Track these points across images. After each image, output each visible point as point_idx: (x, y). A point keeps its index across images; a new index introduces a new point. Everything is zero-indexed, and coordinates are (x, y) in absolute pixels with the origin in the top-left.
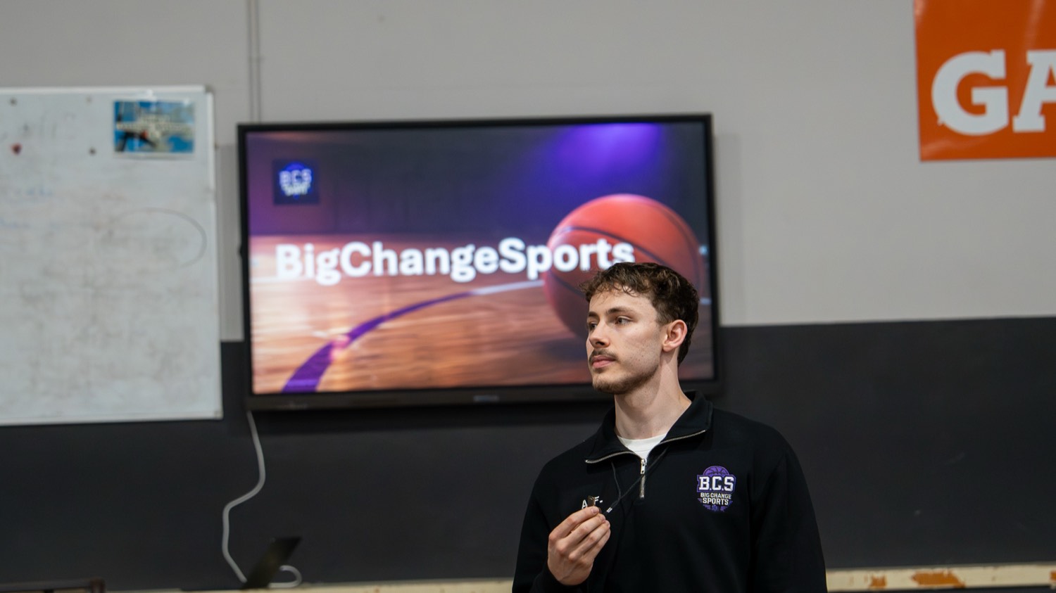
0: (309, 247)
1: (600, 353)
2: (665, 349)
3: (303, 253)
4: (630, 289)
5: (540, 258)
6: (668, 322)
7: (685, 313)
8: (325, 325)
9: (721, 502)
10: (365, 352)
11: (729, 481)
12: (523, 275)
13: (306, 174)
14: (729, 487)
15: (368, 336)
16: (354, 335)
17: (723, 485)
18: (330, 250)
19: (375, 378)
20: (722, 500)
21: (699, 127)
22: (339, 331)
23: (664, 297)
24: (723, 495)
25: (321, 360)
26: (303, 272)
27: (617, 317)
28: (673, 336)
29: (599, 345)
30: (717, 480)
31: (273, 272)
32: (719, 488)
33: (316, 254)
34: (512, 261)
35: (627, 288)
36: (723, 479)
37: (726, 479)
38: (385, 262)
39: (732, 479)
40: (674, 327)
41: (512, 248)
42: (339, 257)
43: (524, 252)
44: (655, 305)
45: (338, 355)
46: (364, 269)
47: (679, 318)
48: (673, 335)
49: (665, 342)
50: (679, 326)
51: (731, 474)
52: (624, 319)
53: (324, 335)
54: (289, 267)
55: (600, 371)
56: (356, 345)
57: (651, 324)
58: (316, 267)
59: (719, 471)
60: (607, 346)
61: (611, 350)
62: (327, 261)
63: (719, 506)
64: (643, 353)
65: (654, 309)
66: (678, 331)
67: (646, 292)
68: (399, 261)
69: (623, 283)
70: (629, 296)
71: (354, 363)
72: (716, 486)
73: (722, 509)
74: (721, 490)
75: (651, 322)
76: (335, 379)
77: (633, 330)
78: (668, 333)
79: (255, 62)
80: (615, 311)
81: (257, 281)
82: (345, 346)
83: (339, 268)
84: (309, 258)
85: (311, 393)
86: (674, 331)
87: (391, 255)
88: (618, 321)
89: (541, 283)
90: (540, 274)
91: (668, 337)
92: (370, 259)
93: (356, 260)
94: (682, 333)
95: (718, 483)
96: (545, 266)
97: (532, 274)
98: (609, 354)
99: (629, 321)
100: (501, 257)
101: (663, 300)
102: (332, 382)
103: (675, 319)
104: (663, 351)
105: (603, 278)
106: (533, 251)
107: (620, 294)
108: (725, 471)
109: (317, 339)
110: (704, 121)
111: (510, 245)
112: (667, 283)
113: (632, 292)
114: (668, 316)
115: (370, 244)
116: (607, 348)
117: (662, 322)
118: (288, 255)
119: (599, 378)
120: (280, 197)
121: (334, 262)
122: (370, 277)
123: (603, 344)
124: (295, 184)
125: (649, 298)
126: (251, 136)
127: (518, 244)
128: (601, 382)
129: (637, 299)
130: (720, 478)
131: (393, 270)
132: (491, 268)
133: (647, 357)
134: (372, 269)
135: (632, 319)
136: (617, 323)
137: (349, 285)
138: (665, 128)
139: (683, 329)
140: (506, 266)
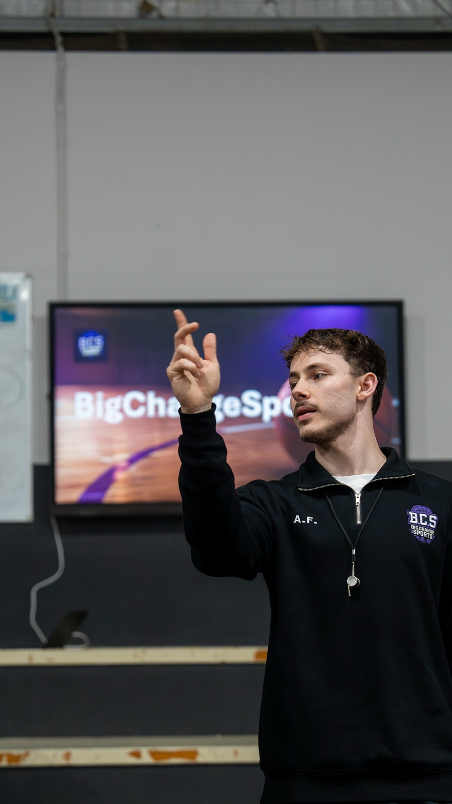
0: (100, 395)
1: (302, 405)
2: (360, 398)
3: (95, 400)
4: (324, 348)
5: (272, 406)
6: (360, 375)
7: (374, 367)
8: (110, 453)
9: (427, 536)
10: (140, 474)
11: (433, 519)
12: (259, 419)
13: (99, 340)
14: (433, 524)
15: (143, 462)
16: (132, 461)
17: (429, 522)
18: (115, 396)
19: (147, 494)
20: (428, 534)
21: (394, 310)
22: (121, 458)
23: (355, 352)
24: (429, 530)
25: (106, 480)
26: (95, 413)
27: (315, 374)
28: (366, 388)
29: (301, 397)
30: (423, 517)
31: (72, 412)
32: (425, 524)
33: (105, 399)
34: (251, 408)
35: (321, 347)
36: (428, 517)
37: (431, 517)
38: (157, 408)
39: (435, 518)
40: (366, 380)
41: (252, 398)
42: (122, 403)
43: (261, 401)
44: (347, 360)
45: (120, 476)
46: (140, 412)
47: (370, 372)
48: (365, 386)
49: (359, 393)
50: (370, 378)
51: (434, 513)
52: (321, 374)
53: (109, 460)
54: (85, 409)
55: (305, 422)
56: (134, 469)
57: (346, 376)
58: (104, 409)
59: (424, 510)
60: (309, 398)
61: (312, 401)
62: (113, 405)
63: (426, 538)
64: (340, 402)
65: (346, 364)
66: (370, 382)
67: (338, 350)
68: (167, 406)
69: (318, 343)
70: (324, 354)
71: (132, 482)
72: (423, 522)
73: (428, 541)
74: (427, 526)
75: (345, 374)
76: (117, 494)
77: (329, 382)
78: (361, 385)
79: (63, 256)
80: (312, 367)
81: (61, 420)
82: (125, 469)
83: (122, 410)
84: (100, 403)
85: (99, 504)
86: (366, 383)
87: (161, 402)
88: (316, 377)
89: (273, 425)
90: (273, 419)
91: (361, 388)
92: (145, 404)
93: (135, 405)
94: (373, 384)
95: (425, 519)
96: (276, 412)
97: (266, 418)
98: (311, 405)
99: (326, 375)
100: (243, 405)
101: (355, 356)
102: (114, 496)
103: (366, 372)
104: (358, 400)
105: (300, 341)
106: (267, 401)
107: (316, 352)
108: (428, 510)
109: (103, 464)
110: (398, 306)
111: (251, 396)
112: (357, 340)
113: (327, 349)
114: (360, 369)
115: (145, 392)
116: (308, 400)
117: (355, 375)
118: (84, 400)
119: (305, 429)
120: (79, 357)
121: (117, 406)
122: (145, 419)
123: (304, 396)
124: (91, 347)
125: (341, 354)
126: (59, 312)
127: (256, 394)
128: (307, 432)
129: (330, 356)
130: (425, 516)
131: (162, 412)
132: (235, 413)
133: (345, 405)
134: (146, 412)
135: (328, 373)
136: (315, 379)
137: (129, 423)
138: (367, 310)
139: (374, 381)
140: (247, 412)
